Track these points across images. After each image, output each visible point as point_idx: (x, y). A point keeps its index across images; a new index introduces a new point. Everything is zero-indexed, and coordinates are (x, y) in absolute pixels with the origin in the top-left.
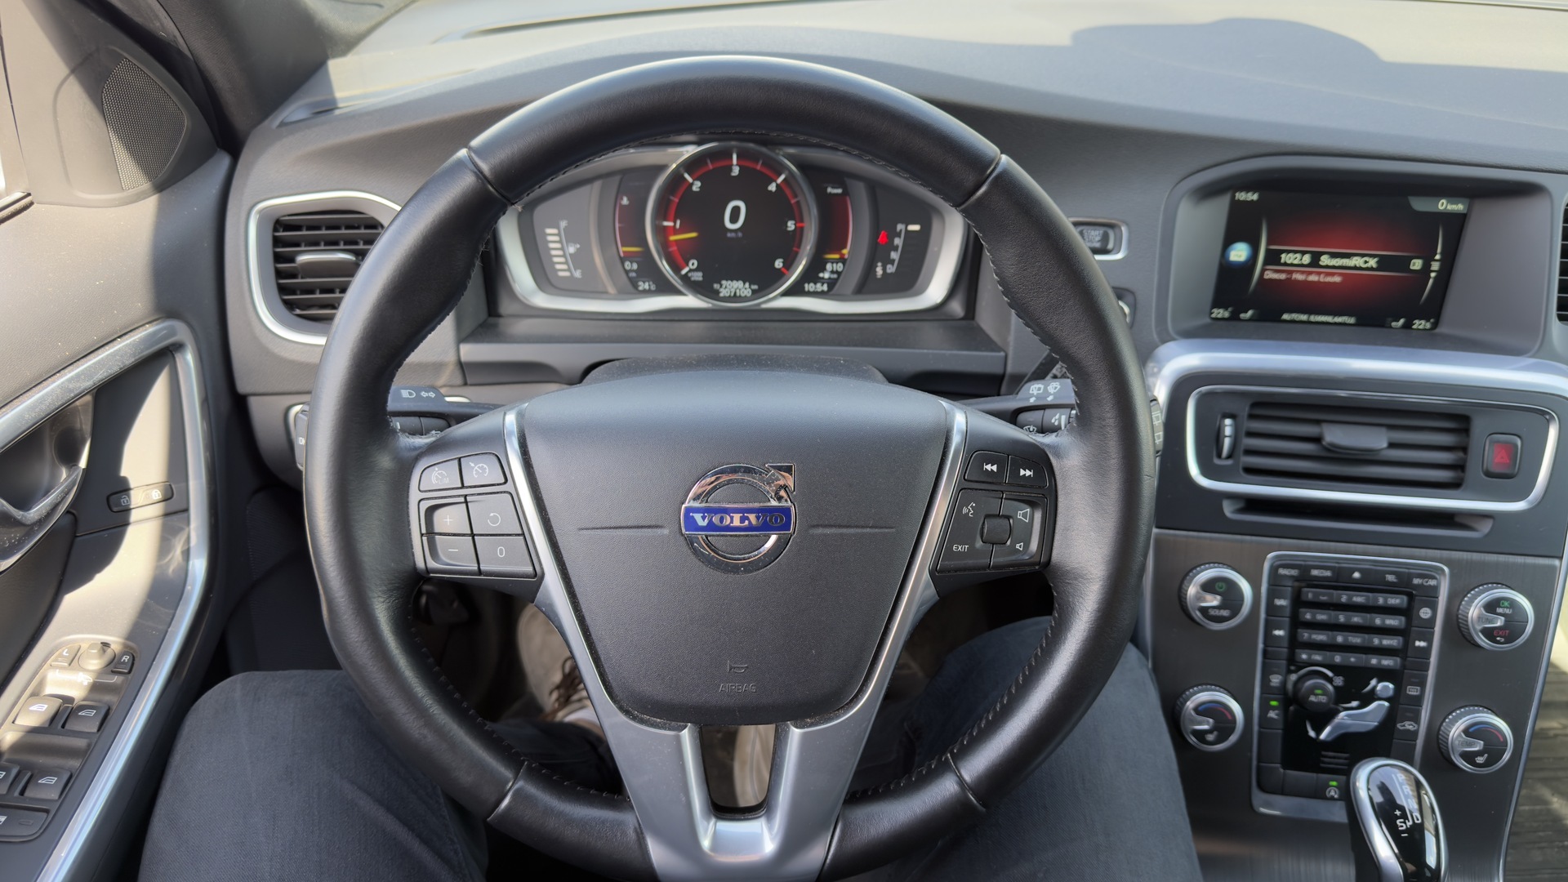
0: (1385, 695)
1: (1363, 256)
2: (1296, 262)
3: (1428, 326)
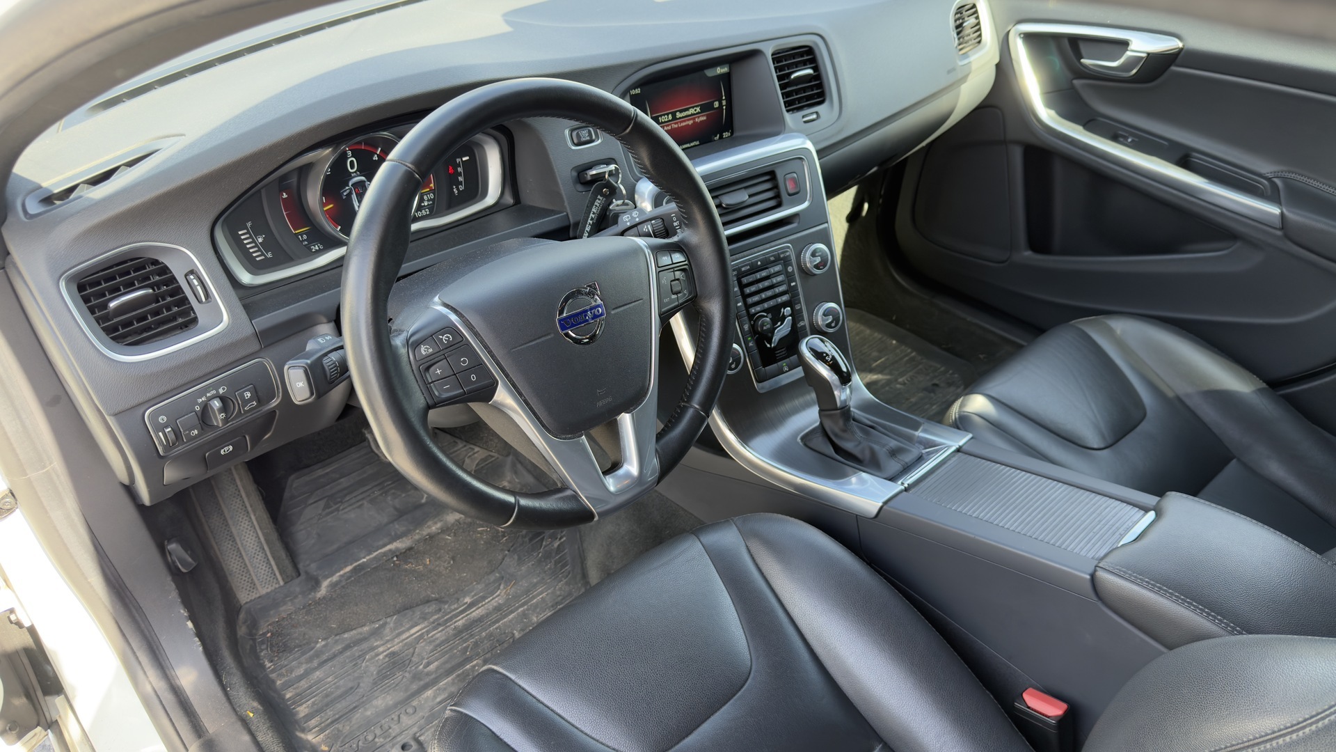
0: (788, 314)
1: (693, 107)
2: (666, 120)
3: (729, 134)
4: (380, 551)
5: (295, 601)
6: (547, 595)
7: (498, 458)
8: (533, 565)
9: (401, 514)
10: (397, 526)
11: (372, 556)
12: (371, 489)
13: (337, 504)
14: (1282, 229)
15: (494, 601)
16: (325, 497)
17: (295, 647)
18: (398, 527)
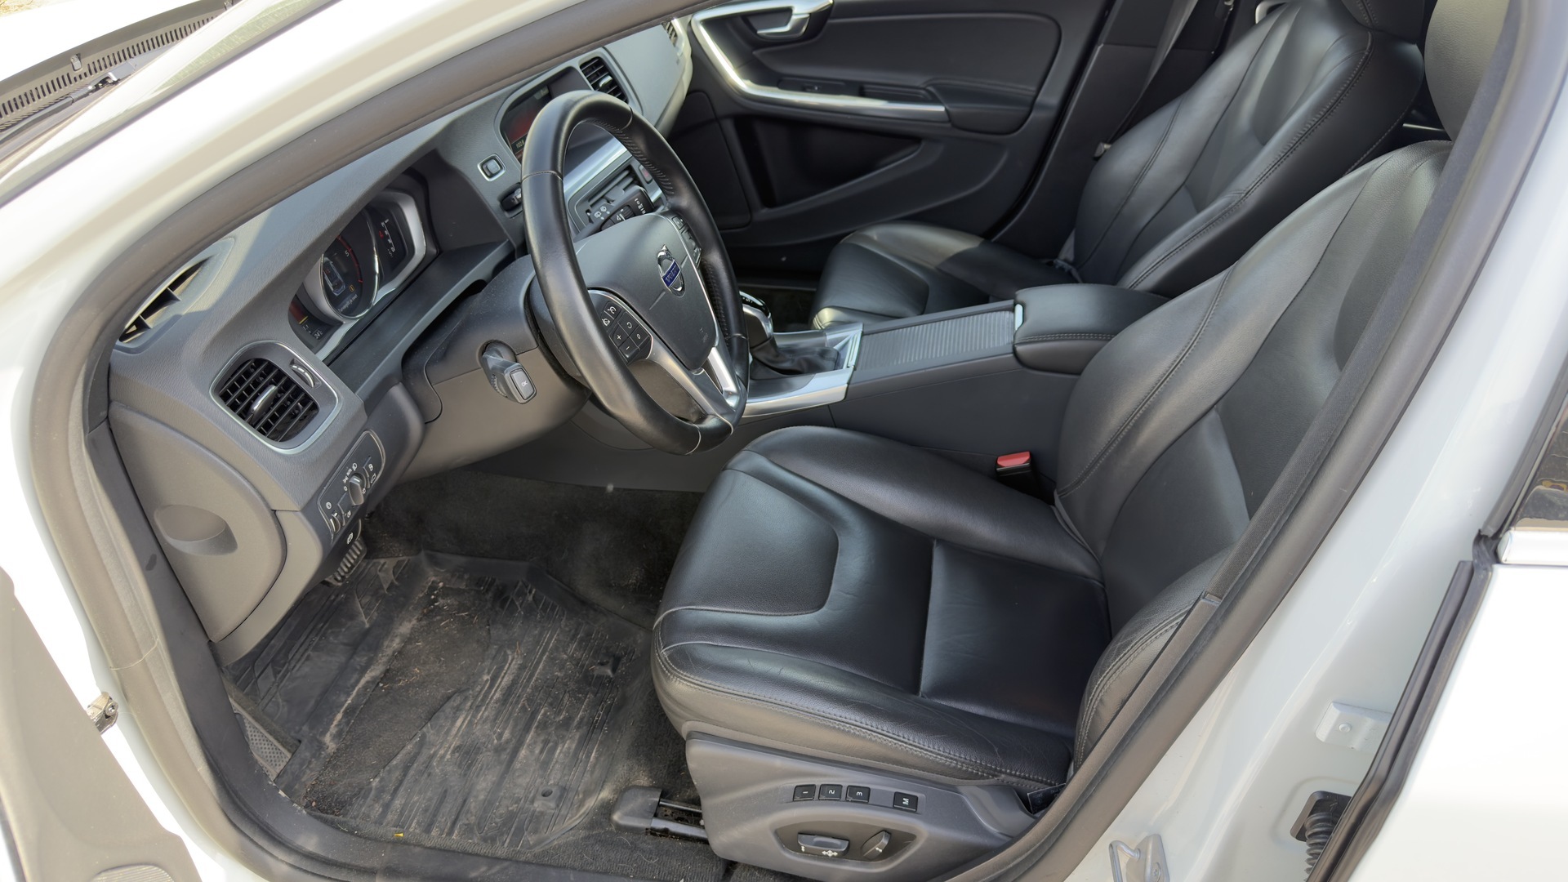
4: (357, 689)
5: (311, 766)
6: (558, 635)
7: (409, 560)
8: (522, 623)
9: (354, 647)
10: (358, 659)
11: (352, 696)
12: (306, 639)
13: (284, 666)
14: (950, 121)
15: (512, 666)
16: (268, 665)
17: (351, 799)
18: (361, 660)
